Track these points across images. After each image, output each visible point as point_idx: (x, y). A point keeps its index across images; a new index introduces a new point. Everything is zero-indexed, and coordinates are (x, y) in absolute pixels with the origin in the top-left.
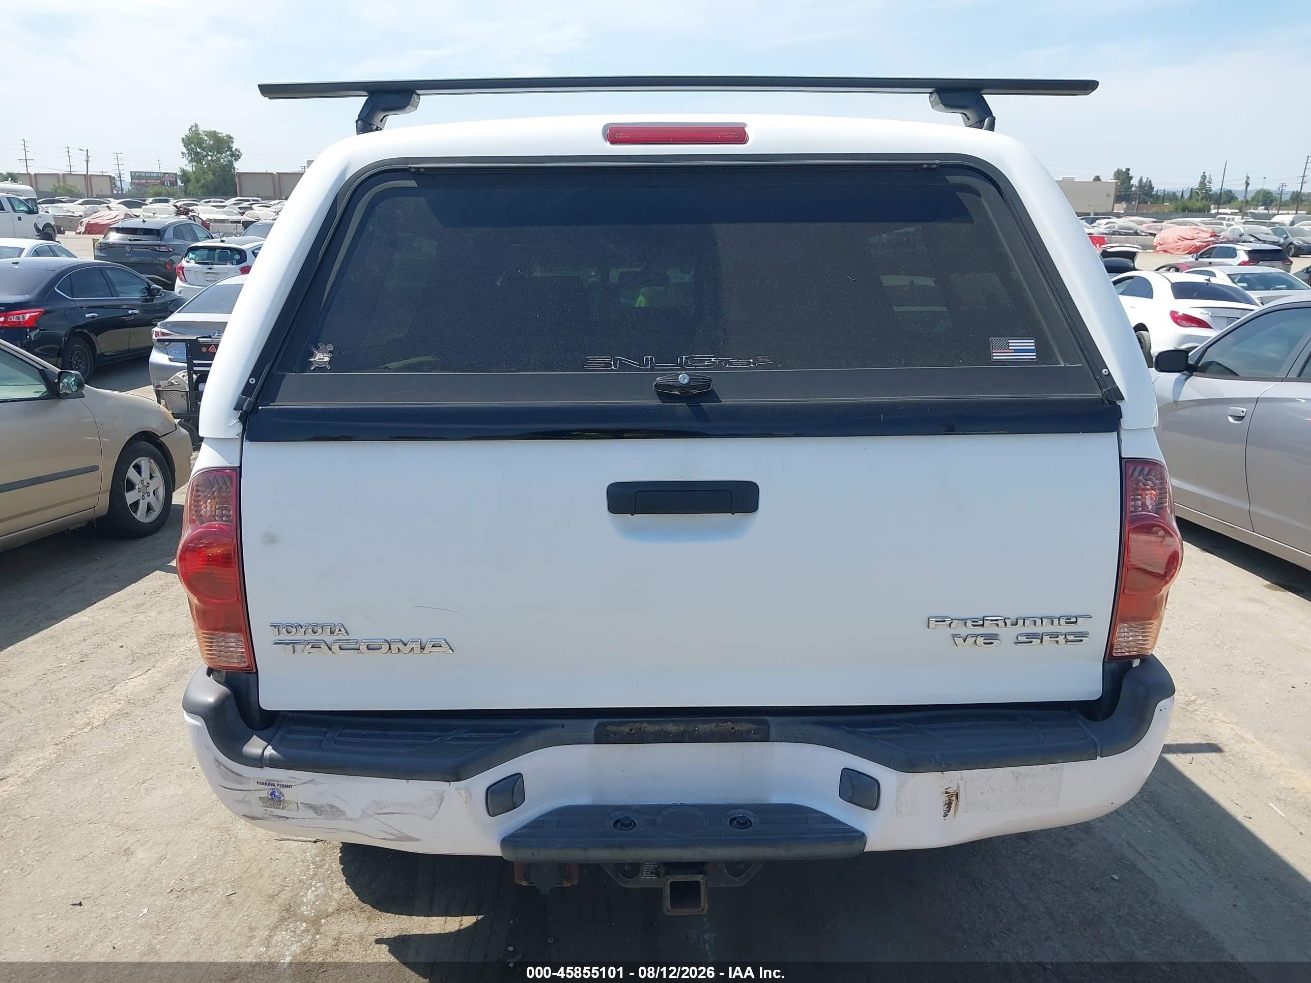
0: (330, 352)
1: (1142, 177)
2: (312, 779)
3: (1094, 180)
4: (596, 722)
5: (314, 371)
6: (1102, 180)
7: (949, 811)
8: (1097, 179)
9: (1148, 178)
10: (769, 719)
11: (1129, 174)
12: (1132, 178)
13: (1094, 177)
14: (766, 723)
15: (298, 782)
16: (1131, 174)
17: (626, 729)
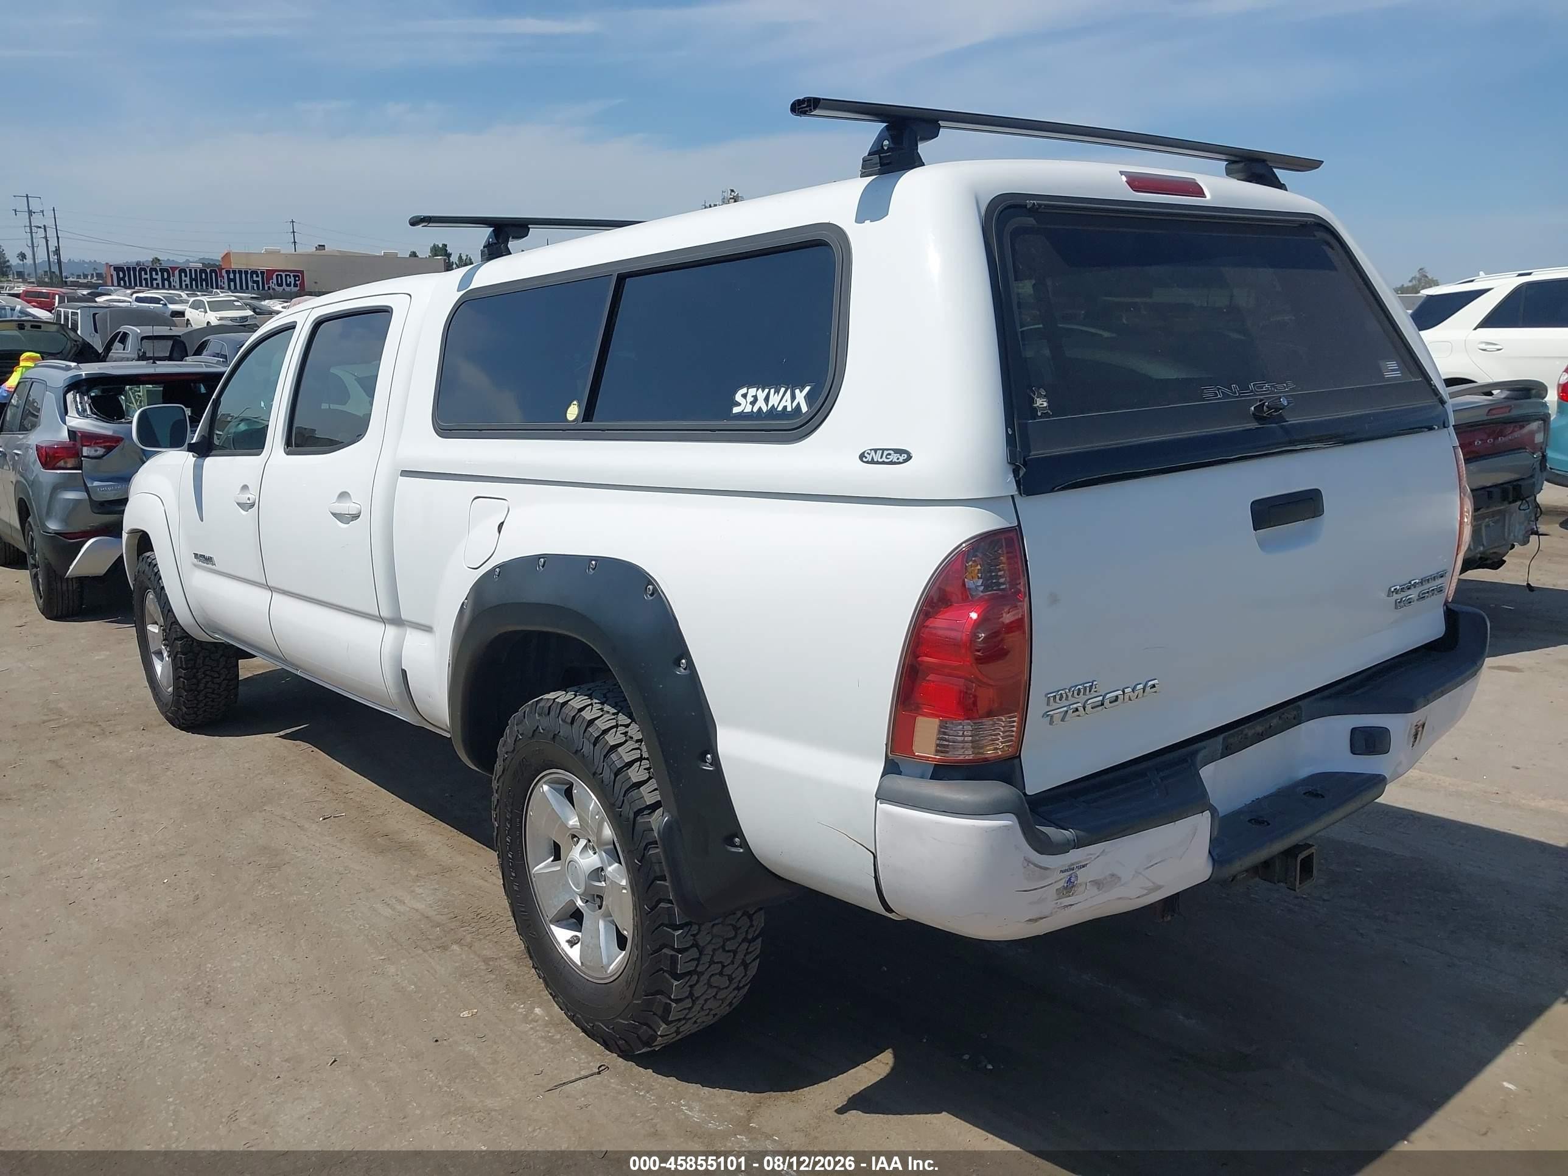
0: (1045, 396)
1: (460, 254)
2: (1102, 850)
3: (410, 256)
4: (1220, 738)
5: (1041, 417)
6: (420, 257)
7: (1415, 741)
8: (414, 255)
9: (467, 256)
10: (1299, 703)
11: (447, 250)
12: (451, 254)
13: (410, 253)
14: (1299, 707)
15: (1093, 857)
16: (449, 250)
17: (1250, 733)
